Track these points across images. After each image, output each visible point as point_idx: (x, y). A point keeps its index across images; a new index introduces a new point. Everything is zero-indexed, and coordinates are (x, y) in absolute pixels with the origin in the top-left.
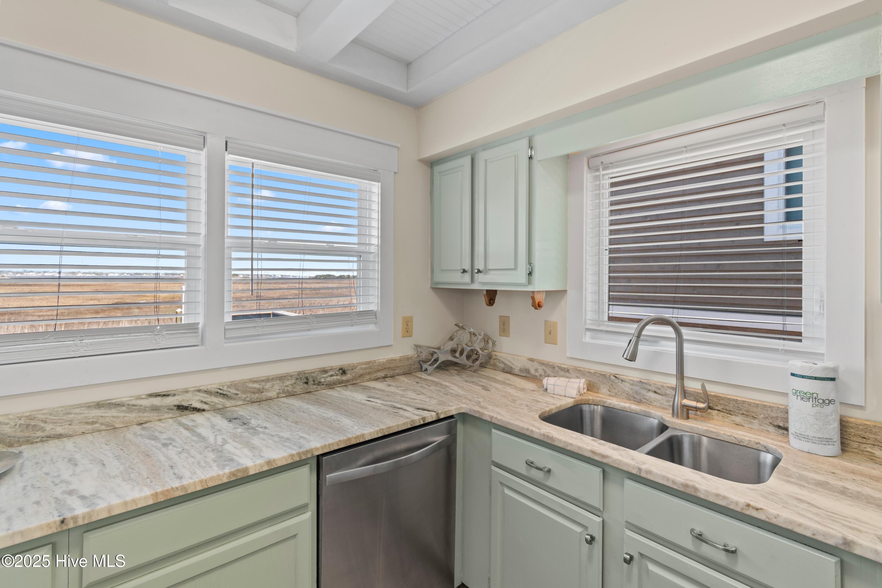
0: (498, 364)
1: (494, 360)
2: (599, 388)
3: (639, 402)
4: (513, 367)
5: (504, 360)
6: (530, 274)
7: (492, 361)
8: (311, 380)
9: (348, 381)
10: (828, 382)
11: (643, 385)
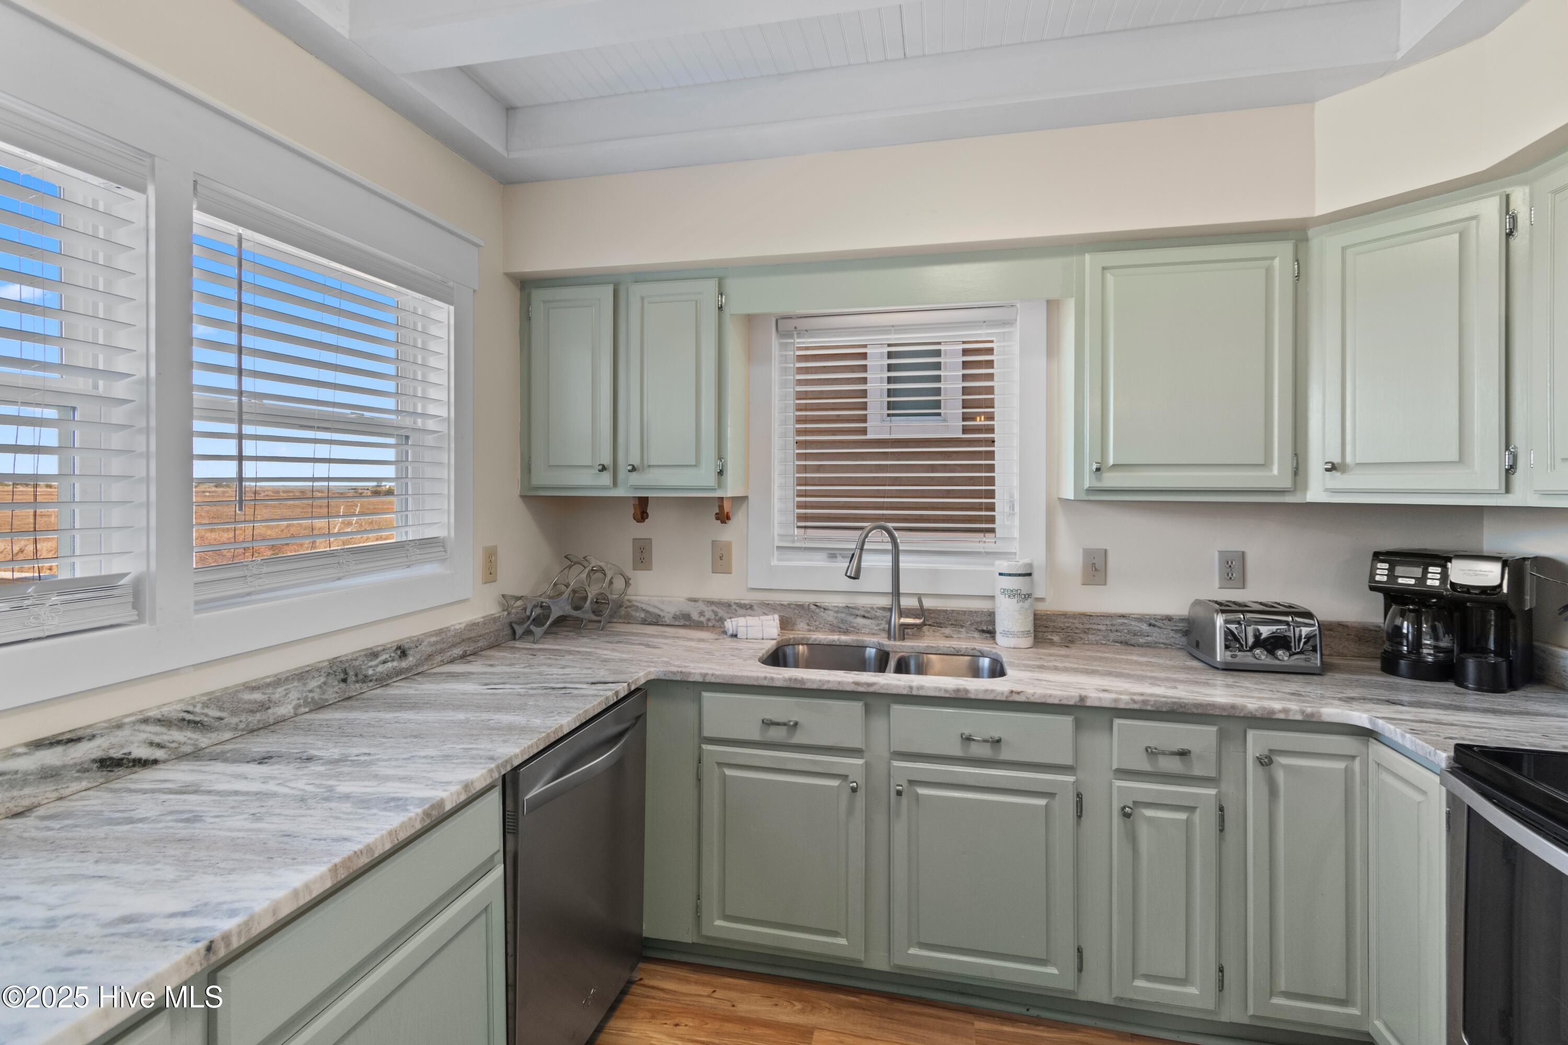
0: (634, 613)
1: (626, 608)
2: (794, 624)
3: (846, 632)
4: (662, 614)
5: (644, 606)
6: (721, 473)
7: (623, 611)
8: (351, 673)
9: (409, 669)
10: (1027, 578)
11: (850, 610)
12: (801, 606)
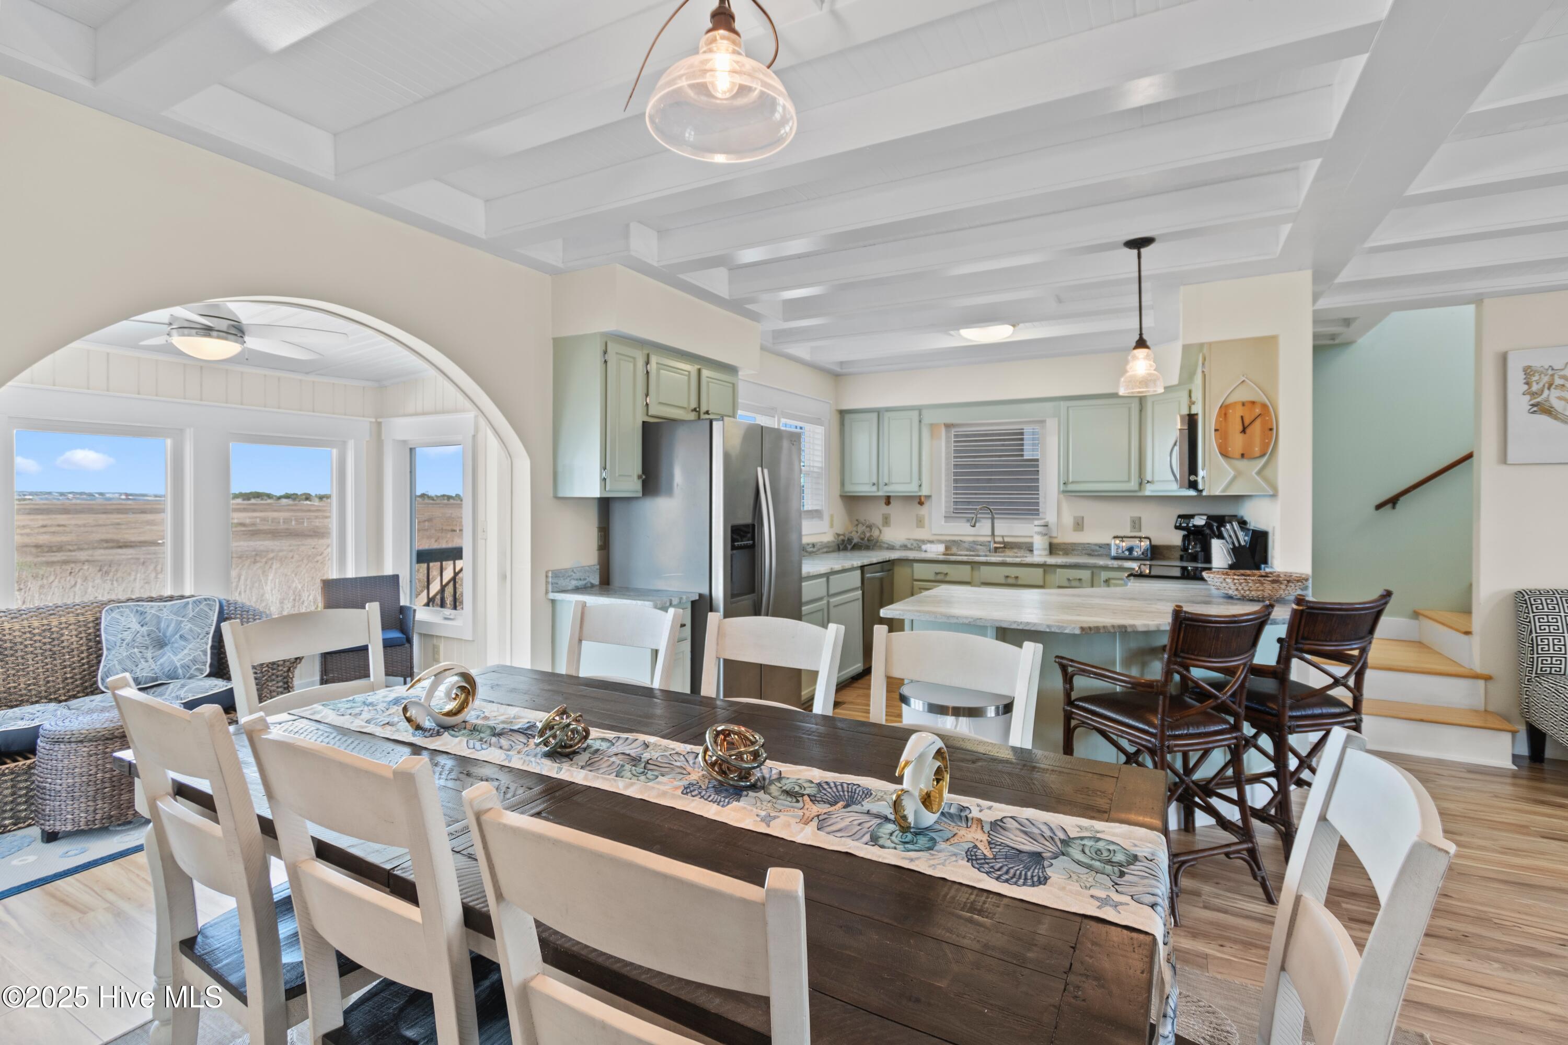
0: (883, 545)
1: (880, 543)
2: (951, 548)
3: (973, 551)
4: (895, 545)
5: (887, 542)
6: (920, 486)
7: (878, 544)
10: (1045, 528)
11: (974, 542)
12: (954, 541)
